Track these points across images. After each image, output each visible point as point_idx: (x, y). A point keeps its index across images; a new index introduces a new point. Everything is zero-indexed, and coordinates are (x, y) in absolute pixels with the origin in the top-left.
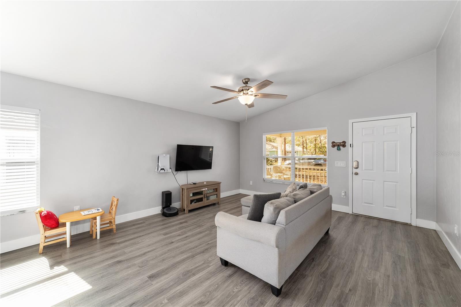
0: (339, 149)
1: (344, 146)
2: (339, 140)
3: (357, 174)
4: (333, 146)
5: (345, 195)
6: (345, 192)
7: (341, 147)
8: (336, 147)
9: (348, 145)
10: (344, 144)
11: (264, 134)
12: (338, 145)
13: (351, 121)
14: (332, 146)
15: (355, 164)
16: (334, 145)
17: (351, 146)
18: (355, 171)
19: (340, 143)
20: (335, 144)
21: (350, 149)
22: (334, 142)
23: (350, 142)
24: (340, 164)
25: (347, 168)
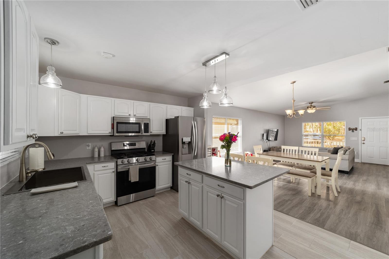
0: (353, 131)
3: (364, 143)
5: (357, 153)
6: (357, 152)
7: (354, 131)
8: (351, 131)
9: (358, 129)
10: (356, 129)
11: (302, 122)
12: (353, 129)
13: (360, 118)
14: (349, 130)
15: (363, 139)
17: (360, 130)
18: (363, 142)
19: (354, 128)
21: (360, 132)
22: (350, 128)
23: (360, 128)
24: (353, 139)
25: (358, 141)
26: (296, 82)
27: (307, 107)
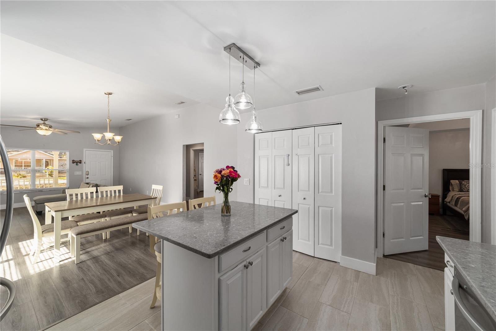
0: (77, 164)
1: (80, 163)
2: (77, 159)
3: (88, 178)
7: (79, 164)
8: (75, 163)
10: (80, 162)
12: (77, 162)
13: (84, 150)
14: (72, 163)
15: (87, 173)
16: (74, 162)
17: (84, 163)
18: (87, 176)
21: (84, 165)
22: (74, 160)
23: (84, 161)
24: (78, 173)
25: (82, 175)
26: (113, 94)
27: (37, 125)
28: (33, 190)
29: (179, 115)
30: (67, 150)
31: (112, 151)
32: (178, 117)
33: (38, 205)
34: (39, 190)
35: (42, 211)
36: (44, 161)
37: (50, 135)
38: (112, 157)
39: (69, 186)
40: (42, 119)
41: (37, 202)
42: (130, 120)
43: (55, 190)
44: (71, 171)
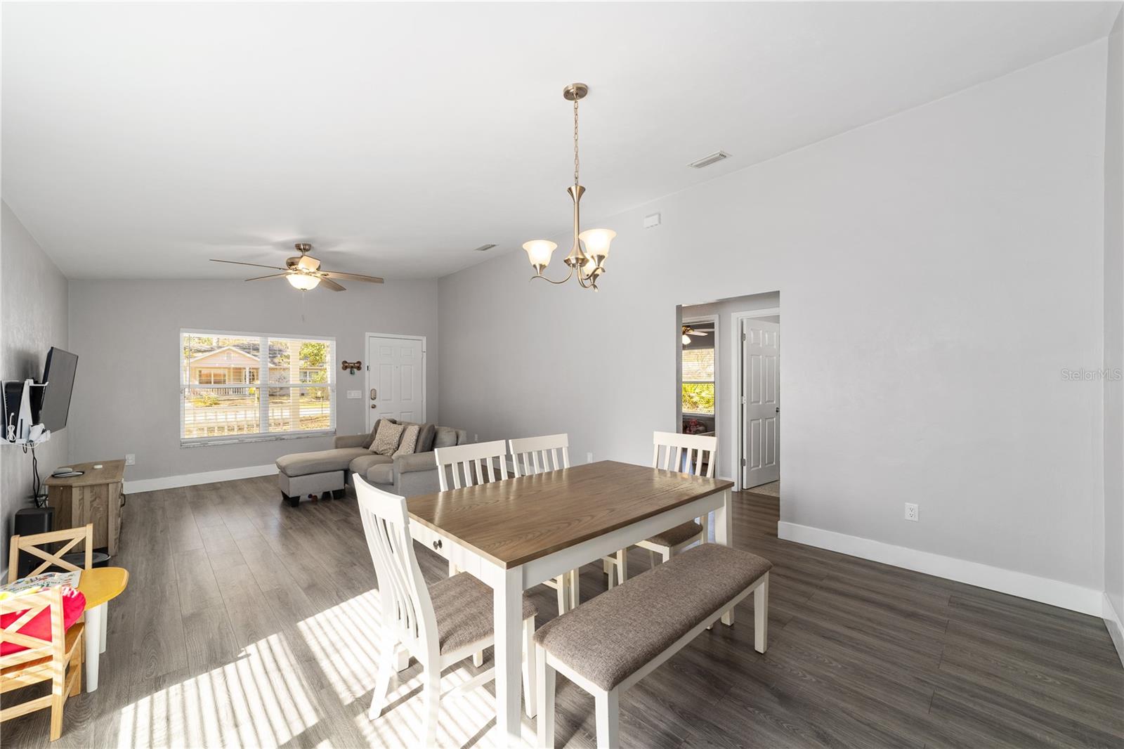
0: (352, 372)
1: (359, 368)
2: (351, 359)
3: (374, 407)
4: (345, 368)
7: (355, 370)
8: (348, 370)
9: (364, 367)
10: (359, 366)
12: (352, 367)
13: (367, 335)
14: (343, 368)
15: (372, 394)
16: (345, 365)
17: (367, 370)
18: (372, 402)
19: (354, 364)
20: (347, 364)
21: (367, 373)
22: (346, 362)
23: (367, 364)
24: (354, 394)
25: (361, 401)
27: (289, 261)
28: (265, 437)
29: (660, 215)
30: (332, 336)
31: (424, 339)
32: (657, 223)
33: (290, 478)
34: (275, 436)
35: (299, 497)
36: (247, 370)
37: (316, 287)
38: (425, 354)
39: (335, 427)
40: (298, 247)
41: (289, 473)
42: (492, 249)
43: (308, 437)
44: (340, 389)
